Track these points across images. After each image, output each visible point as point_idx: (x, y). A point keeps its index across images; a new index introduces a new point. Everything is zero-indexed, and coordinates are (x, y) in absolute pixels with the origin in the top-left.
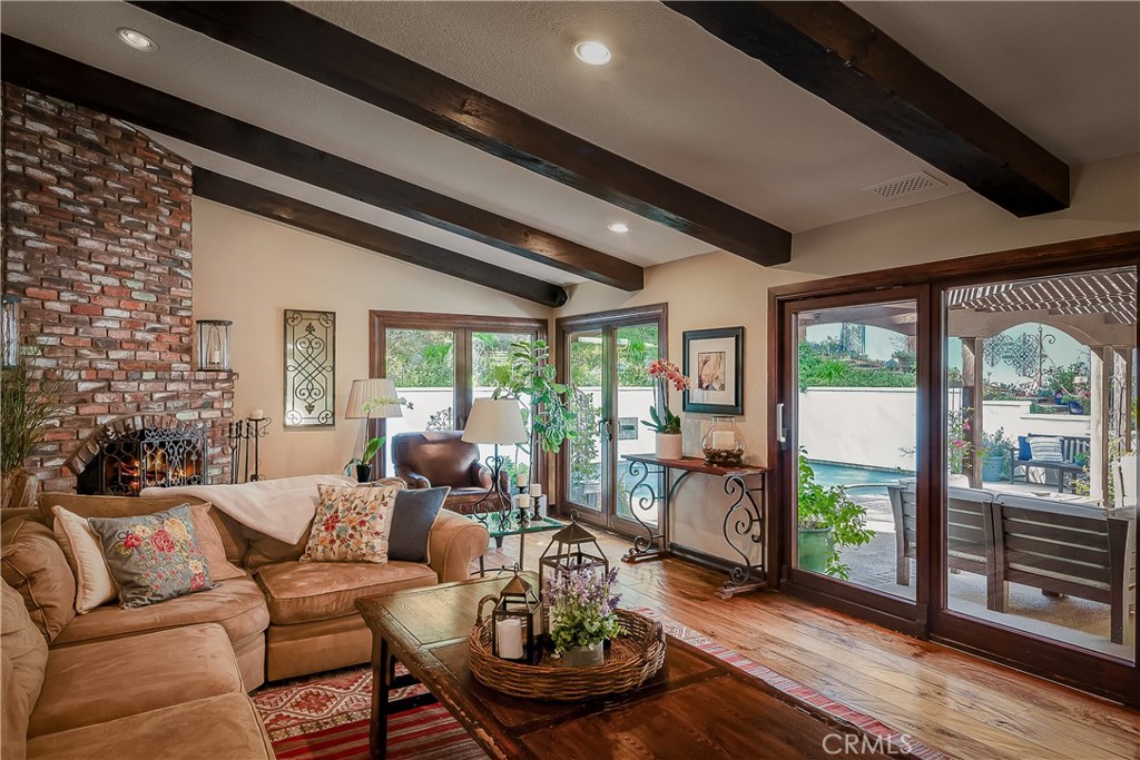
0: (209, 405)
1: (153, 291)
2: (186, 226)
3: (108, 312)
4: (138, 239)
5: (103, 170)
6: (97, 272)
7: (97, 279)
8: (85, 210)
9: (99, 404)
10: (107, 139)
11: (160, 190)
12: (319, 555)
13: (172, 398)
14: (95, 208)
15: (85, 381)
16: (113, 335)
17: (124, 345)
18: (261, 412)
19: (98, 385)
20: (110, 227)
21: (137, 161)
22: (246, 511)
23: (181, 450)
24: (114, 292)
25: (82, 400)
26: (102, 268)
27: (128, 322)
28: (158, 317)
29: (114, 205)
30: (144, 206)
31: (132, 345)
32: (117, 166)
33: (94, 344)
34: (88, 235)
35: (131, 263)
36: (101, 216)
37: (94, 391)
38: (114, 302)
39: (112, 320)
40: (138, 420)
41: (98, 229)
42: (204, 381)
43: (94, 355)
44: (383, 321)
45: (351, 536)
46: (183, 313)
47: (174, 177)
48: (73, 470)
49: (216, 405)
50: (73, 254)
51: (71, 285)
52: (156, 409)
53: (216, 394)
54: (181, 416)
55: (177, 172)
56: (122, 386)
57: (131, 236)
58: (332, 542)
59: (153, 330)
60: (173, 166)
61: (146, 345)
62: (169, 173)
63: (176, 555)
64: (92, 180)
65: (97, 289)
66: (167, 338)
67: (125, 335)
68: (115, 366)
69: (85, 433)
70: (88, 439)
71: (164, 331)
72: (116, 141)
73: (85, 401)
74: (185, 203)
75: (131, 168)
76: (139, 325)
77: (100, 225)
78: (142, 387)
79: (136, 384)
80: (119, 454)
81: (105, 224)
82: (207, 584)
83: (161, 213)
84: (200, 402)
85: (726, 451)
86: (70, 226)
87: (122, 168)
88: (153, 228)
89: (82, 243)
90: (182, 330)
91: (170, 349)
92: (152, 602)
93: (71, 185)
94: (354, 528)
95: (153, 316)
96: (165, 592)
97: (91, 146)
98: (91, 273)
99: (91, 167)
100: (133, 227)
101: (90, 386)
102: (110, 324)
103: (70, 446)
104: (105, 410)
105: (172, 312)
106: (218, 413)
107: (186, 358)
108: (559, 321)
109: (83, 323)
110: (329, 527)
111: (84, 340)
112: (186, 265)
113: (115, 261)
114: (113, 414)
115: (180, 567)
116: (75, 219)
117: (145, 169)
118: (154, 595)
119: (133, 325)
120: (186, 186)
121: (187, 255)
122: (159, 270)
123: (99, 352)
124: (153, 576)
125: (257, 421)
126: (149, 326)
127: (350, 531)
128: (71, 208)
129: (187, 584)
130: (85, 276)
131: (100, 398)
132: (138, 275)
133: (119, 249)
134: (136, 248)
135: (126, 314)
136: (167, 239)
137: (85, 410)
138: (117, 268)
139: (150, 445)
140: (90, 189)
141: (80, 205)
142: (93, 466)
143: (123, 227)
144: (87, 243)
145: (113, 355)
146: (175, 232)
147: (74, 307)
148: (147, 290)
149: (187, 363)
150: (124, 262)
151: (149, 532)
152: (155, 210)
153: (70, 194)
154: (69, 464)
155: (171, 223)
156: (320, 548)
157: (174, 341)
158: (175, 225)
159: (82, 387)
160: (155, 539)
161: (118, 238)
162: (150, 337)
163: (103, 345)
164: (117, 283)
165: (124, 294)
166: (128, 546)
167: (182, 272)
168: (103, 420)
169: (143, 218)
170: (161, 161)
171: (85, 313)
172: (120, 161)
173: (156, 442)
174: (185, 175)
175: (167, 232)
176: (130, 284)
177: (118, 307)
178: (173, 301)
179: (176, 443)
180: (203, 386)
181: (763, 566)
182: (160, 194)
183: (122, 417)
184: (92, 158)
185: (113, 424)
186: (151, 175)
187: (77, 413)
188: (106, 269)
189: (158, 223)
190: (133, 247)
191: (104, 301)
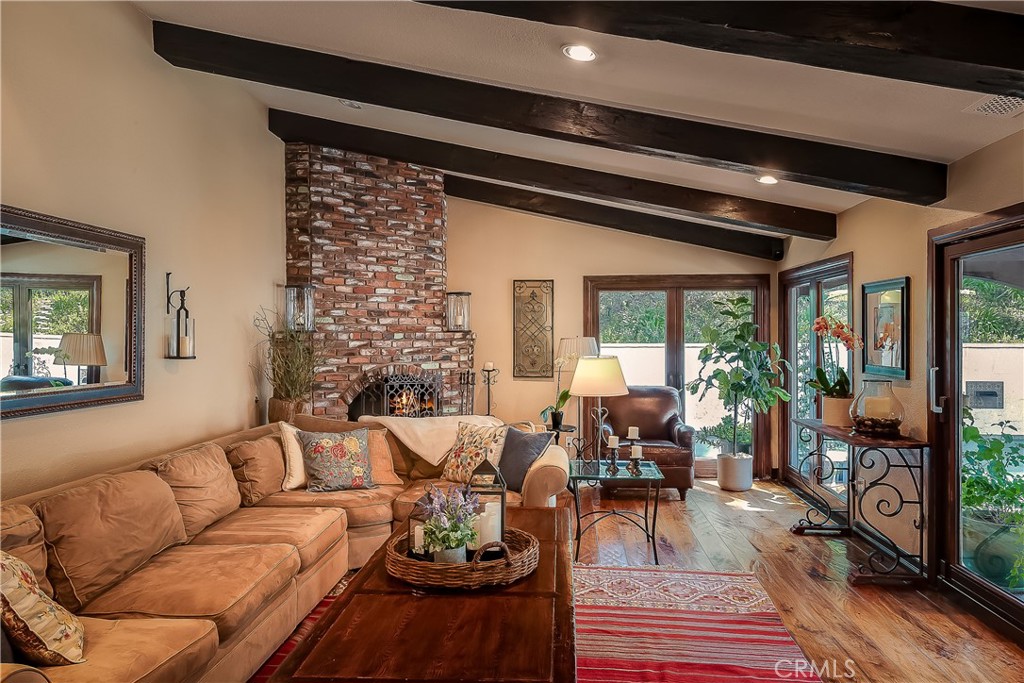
0: (447, 358)
1: (412, 273)
2: (438, 222)
3: (379, 291)
4: (401, 236)
5: (376, 190)
6: (371, 263)
7: (371, 268)
8: (362, 221)
9: (363, 356)
10: (378, 167)
11: (417, 197)
12: (451, 477)
13: (418, 352)
14: (369, 217)
15: (353, 340)
16: (382, 307)
17: (391, 314)
18: (491, 364)
19: (362, 343)
20: (381, 230)
21: (400, 179)
22: (410, 437)
23: (416, 392)
24: (383, 276)
25: (351, 354)
26: (374, 260)
27: (393, 297)
28: (416, 292)
29: (383, 214)
30: (404, 211)
31: (396, 314)
32: (385, 185)
33: (369, 313)
34: (364, 238)
35: (395, 254)
36: (373, 223)
37: (360, 347)
38: (382, 284)
39: (382, 296)
40: (391, 369)
41: (372, 233)
42: (444, 340)
43: (369, 322)
44: (594, 285)
45: (469, 464)
46: (435, 288)
47: (428, 185)
48: (345, 402)
49: (454, 358)
50: (354, 252)
51: (353, 274)
52: (406, 361)
53: (453, 350)
54: (425, 366)
55: (430, 181)
56: (379, 344)
57: (395, 234)
58: (458, 467)
59: (413, 302)
60: (427, 177)
61: (406, 313)
62: (423, 183)
63: (344, 462)
64: (367, 198)
65: (370, 275)
66: (423, 308)
67: (391, 306)
68: (385, 328)
69: (354, 377)
70: (355, 381)
71: (419, 302)
72: (384, 167)
73: (353, 354)
74: (437, 204)
75: (395, 185)
76: (401, 299)
77: (372, 229)
78: (395, 344)
79: (389, 342)
80: (373, 392)
81: (377, 229)
82: (365, 485)
83: (417, 214)
84: (440, 356)
85: (872, 420)
86: (352, 233)
87: (388, 186)
88: (411, 227)
89: (360, 244)
90: (435, 300)
91: (426, 316)
92: (325, 491)
93: (352, 204)
94: (471, 458)
95: (412, 292)
96: (333, 485)
97: (367, 174)
98: (367, 264)
99: (367, 189)
100: (396, 227)
101: (358, 343)
102: (380, 299)
103: (344, 384)
104: (367, 361)
105: (427, 287)
106: (456, 365)
107: (438, 322)
108: (783, 275)
109: (362, 299)
110: (457, 456)
111: (362, 310)
112: (438, 251)
113: (383, 253)
114: (374, 363)
115: (346, 470)
116: (356, 228)
117: (406, 184)
118: (326, 486)
119: (397, 299)
120: (438, 191)
121: (439, 243)
122: (416, 257)
123: (373, 320)
124: (327, 473)
125: (489, 371)
126: (409, 299)
127: (469, 460)
128: (353, 220)
129: (349, 482)
130: (363, 266)
131: (364, 352)
132: (401, 262)
133: (386, 245)
134: (399, 245)
135: (392, 291)
136: (422, 233)
137: (354, 360)
138: (385, 259)
139: (392, 387)
140: (365, 205)
141: (359, 217)
142: (357, 400)
143: (389, 229)
144: (364, 243)
145: (383, 321)
146: (429, 227)
147: (356, 289)
148: (407, 271)
149: (438, 325)
150: (391, 254)
151: (331, 443)
152: (413, 213)
153: (352, 211)
154: (342, 397)
155: (426, 220)
156: (451, 471)
157: (428, 310)
158: (430, 222)
159: (352, 344)
160: (333, 448)
161: (384, 237)
162: (410, 307)
163: (377, 314)
164: (384, 269)
165: (390, 277)
166: (315, 451)
167: (434, 257)
168: (366, 368)
169: (405, 220)
170: (418, 175)
171: (362, 293)
172: (387, 182)
173: (397, 386)
174: (438, 183)
175: (423, 227)
176: (394, 269)
177: (386, 287)
178: (428, 279)
179: (412, 386)
180: (443, 344)
181: (921, 557)
182: (417, 200)
183: (380, 366)
184: (367, 182)
185: (373, 370)
186: (410, 188)
187: (348, 362)
188: (377, 261)
189: (416, 223)
190: (396, 242)
191: (376, 283)
